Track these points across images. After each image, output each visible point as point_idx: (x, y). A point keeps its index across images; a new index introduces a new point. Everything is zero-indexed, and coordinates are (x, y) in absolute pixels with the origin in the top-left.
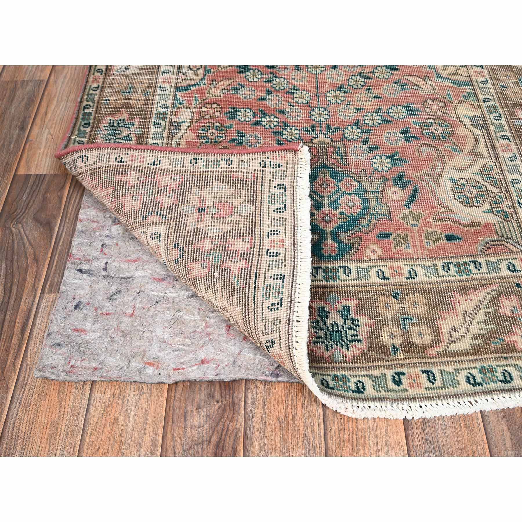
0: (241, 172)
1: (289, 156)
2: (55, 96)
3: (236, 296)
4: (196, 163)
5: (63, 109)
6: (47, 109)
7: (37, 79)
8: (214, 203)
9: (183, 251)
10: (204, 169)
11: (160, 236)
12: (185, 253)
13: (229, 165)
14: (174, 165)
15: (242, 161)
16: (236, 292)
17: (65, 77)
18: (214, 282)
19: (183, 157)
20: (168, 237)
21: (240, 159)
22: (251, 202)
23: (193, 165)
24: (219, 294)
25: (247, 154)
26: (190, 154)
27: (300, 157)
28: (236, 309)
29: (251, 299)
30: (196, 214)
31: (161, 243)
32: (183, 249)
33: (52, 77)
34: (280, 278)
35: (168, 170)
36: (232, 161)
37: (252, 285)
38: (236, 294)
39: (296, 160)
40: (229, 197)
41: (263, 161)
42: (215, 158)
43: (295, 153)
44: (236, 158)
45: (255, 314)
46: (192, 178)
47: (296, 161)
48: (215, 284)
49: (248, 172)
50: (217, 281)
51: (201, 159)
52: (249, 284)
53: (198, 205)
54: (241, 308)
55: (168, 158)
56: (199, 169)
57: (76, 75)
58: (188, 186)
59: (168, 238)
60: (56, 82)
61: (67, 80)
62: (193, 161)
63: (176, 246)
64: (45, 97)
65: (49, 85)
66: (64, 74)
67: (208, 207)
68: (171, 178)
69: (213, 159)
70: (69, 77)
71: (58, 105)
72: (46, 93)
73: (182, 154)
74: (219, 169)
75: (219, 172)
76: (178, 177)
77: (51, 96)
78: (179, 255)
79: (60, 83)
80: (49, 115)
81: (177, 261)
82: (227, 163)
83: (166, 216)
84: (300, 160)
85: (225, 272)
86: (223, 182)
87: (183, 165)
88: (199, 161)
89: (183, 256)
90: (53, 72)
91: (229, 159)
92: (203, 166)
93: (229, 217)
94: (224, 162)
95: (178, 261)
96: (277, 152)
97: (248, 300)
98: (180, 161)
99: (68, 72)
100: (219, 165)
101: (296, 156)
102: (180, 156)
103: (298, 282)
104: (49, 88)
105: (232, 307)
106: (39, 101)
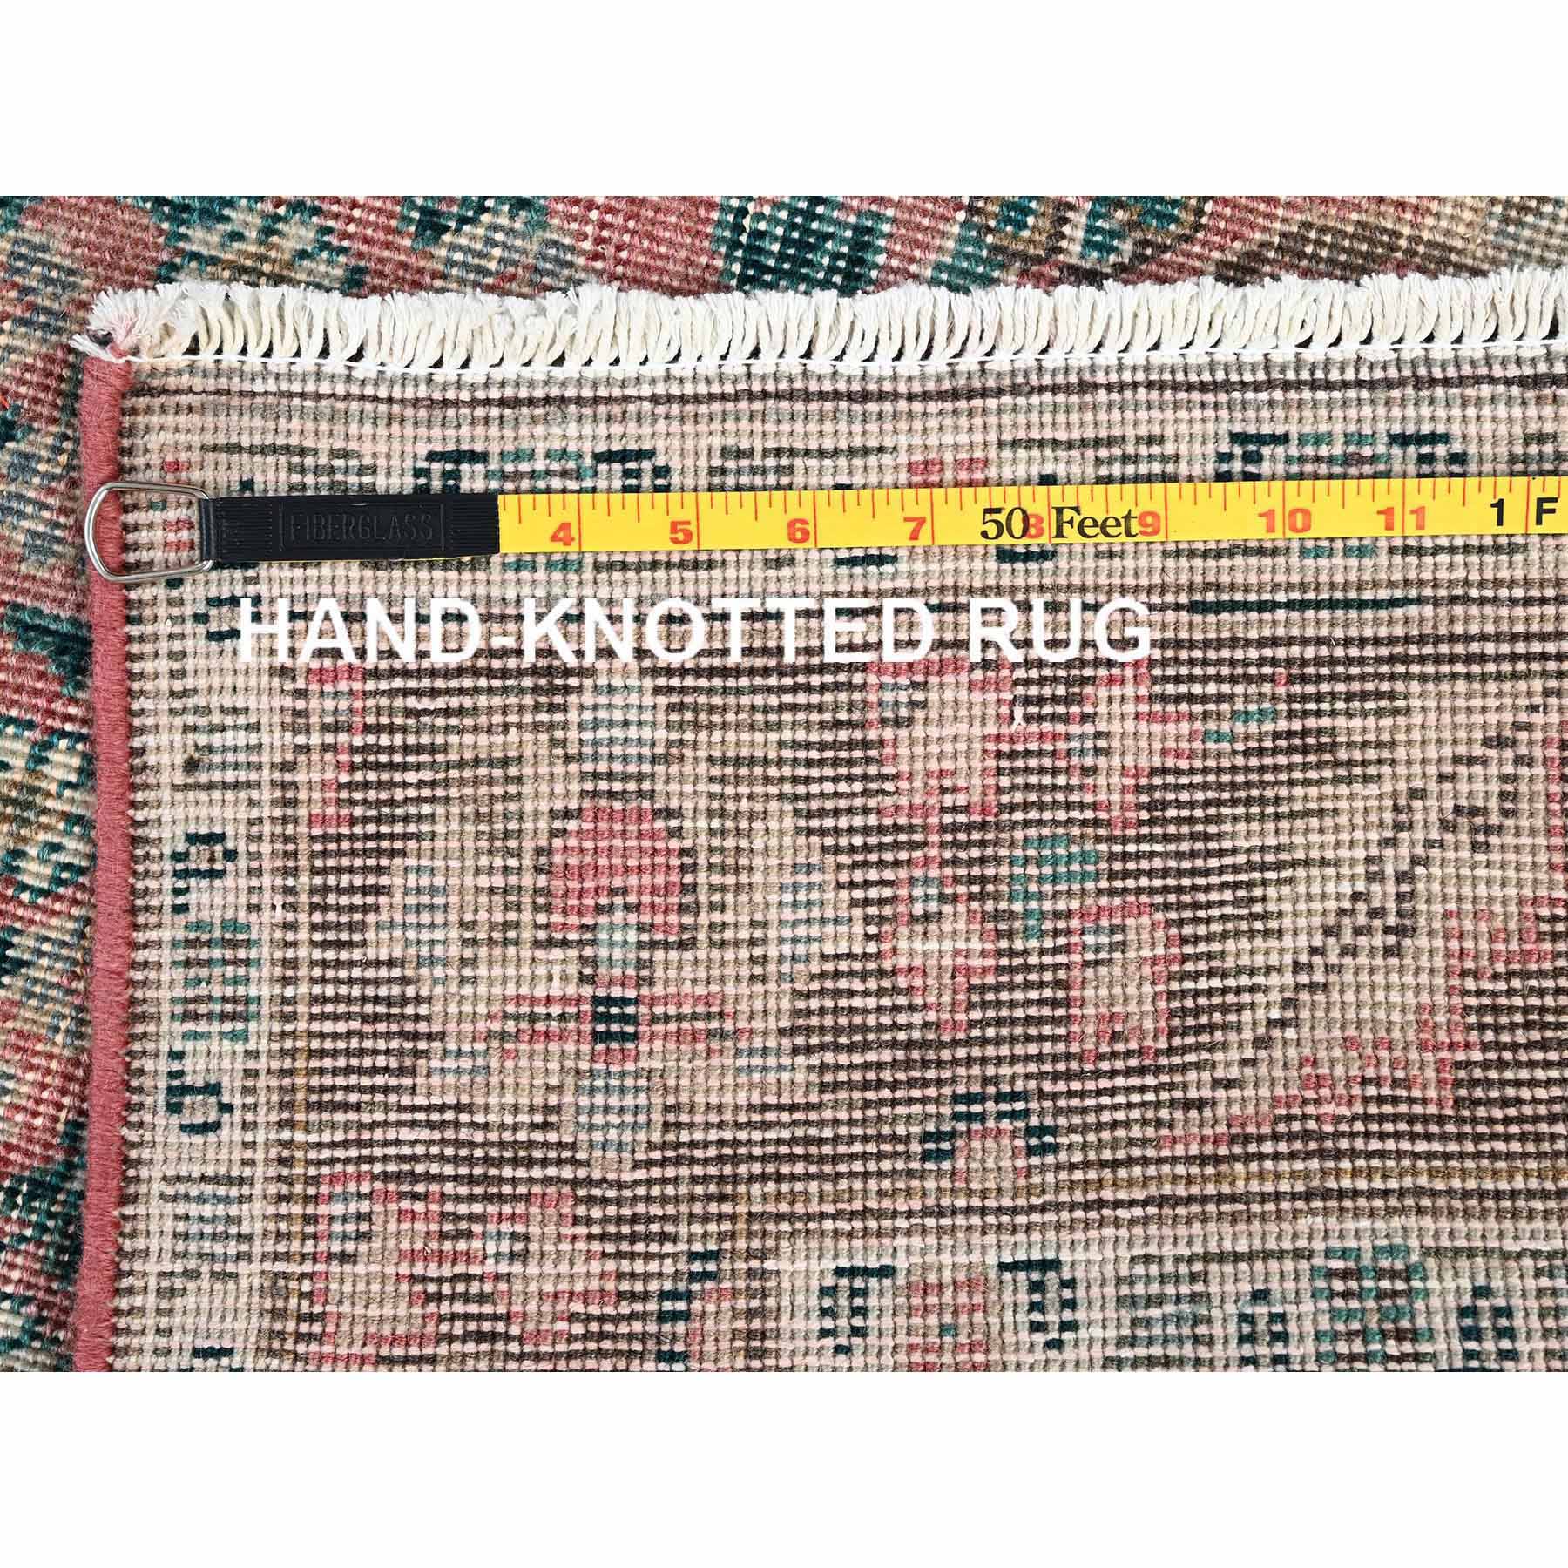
0: (286, 767)
1: (169, 437)
3: (1341, 722)
4: (213, 1089)
8: (550, 943)
9: (982, 1098)
10: (261, 1030)
11: (852, 1272)
12: (996, 1080)
13: (230, 855)
14: (233, 1247)
15: (191, 766)
16: (1311, 723)
18: (1221, 870)
19: (157, 1187)
20: (865, 1213)
21: (180, 778)
22: (552, 690)
23: (227, 1108)
24: (1305, 839)
25: (132, 731)
26: (133, 1136)
27: (178, 359)
28: (1417, 719)
29: (1368, 624)
30: (653, 1054)
31: (901, 1263)
32: (969, 1099)
34: (1256, 458)
35: (276, 1285)
36: (192, 839)
37: (1282, 622)
38: (1326, 722)
39: (198, 384)
40: (503, 842)
41: (201, 618)
42: (166, 955)
43: (151, 392)
44: (166, 813)
45: (1466, 600)
46: (335, 1107)
47: (211, 384)
48: (1241, 859)
49: (297, 722)
50: (1221, 853)
51: (178, 1056)
52: (1275, 642)
53: (577, 1049)
54: (1415, 686)
55: (172, 1292)
56: (262, 1064)
58: (406, 1134)
59: (880, 1214)
62: (199, 1110)
63: (939, 1144)
67: (591, 980)
68: (344, 1258)
69: (179, 973)
73: (134, 1199)
74: (263, 927)
75: (287, 926)
76: (338, 1209)
78: (1005, 1124)
81: (1040, 1142)
82: (212, 874)
83: (693, 1256)
84: (206, 357)
85: (1165, 805)
86: (378, 890)
87: (230, 1181)
88: (196, 1070)
89: (1014, 1096)
91: (177, 857)
92: (234, 1036)
93: (677, 833)
94: (200, 895)
95: (1043, 1130)
96: (131, 518)
97: (1377, 641)
98: (194, 1209)
100: (235, 926)
101: (172, 382)
102: (155, 1207)
103: (1285, 353)
105: (1401, 753)
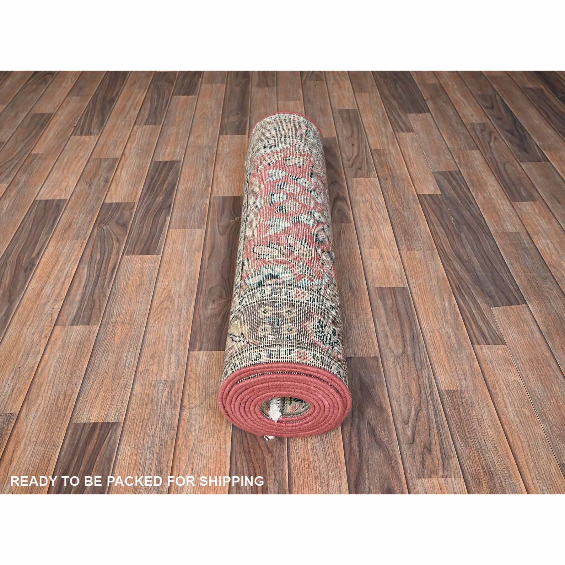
2: (24, 436)
5: (29, 456)
6: (12, 455)
7: (8, 412)
17: (37, 411)
33: (24, 410)
57: (49, 407)
60: (27, 416)
61: (39, 413)
64: (13, 438)
65: (19, 421)
66: (36, 406)
70: (41, 409)
71: (24, 450)
72: (15, 433)
77: (19, 437)
79: (31, 418)
80: (14, 463)
90: (26, 402)
99: (41, 404)
104: (18, 425)
106: (5, 443)
